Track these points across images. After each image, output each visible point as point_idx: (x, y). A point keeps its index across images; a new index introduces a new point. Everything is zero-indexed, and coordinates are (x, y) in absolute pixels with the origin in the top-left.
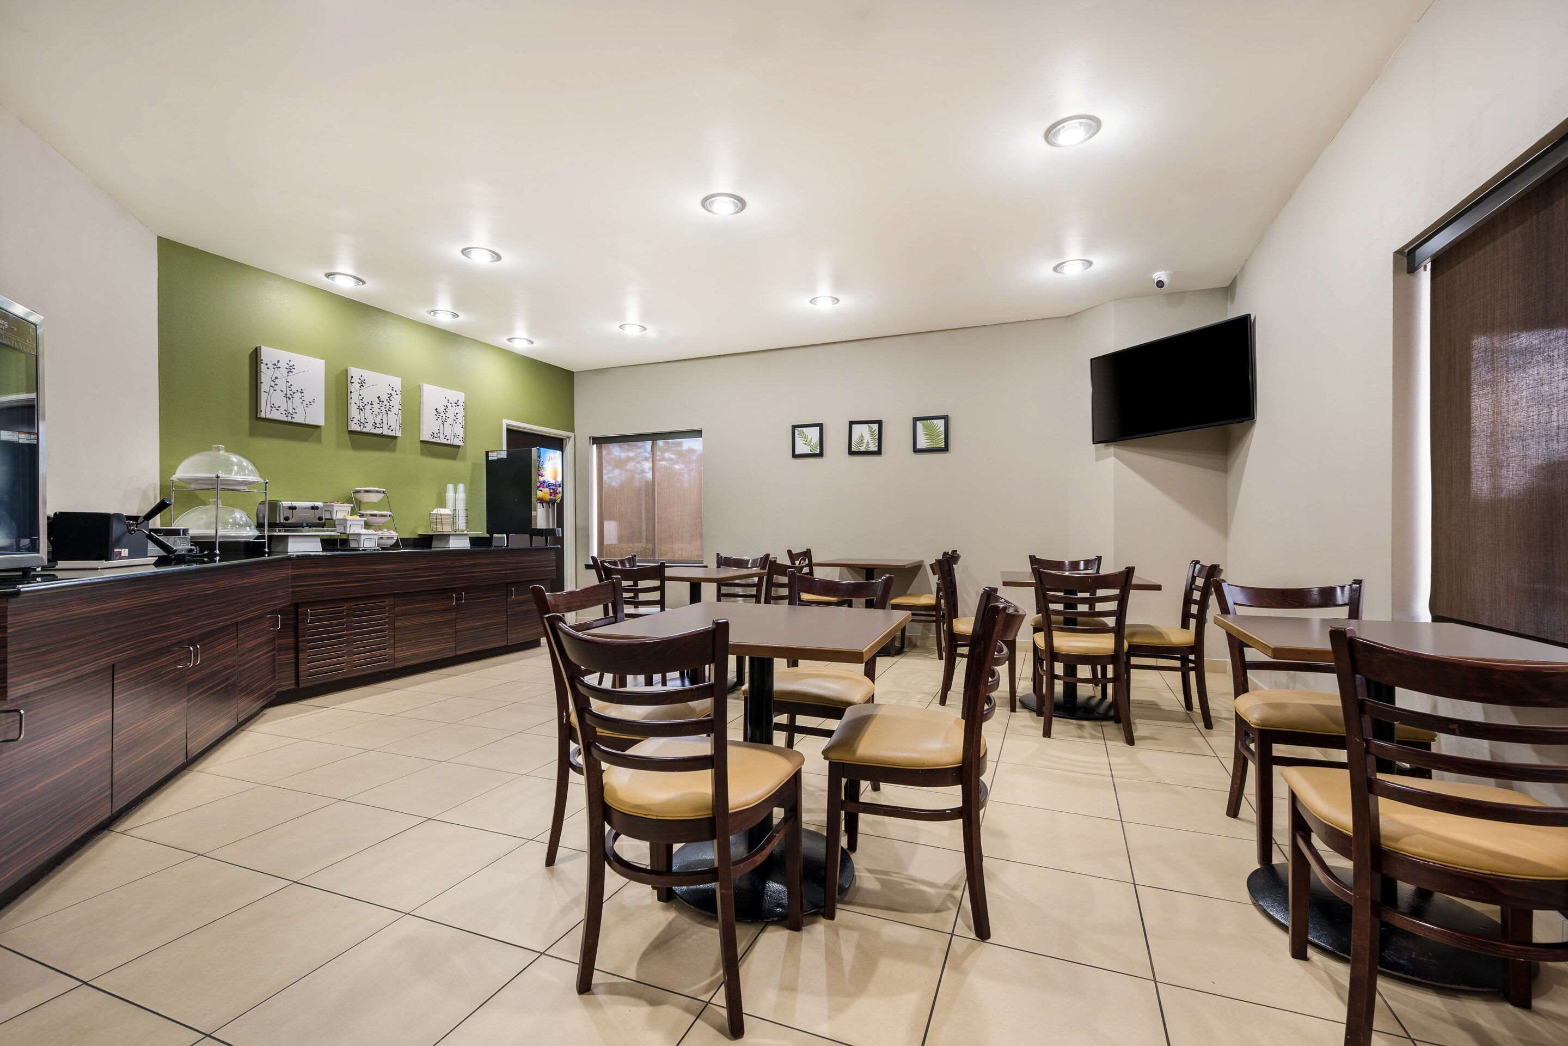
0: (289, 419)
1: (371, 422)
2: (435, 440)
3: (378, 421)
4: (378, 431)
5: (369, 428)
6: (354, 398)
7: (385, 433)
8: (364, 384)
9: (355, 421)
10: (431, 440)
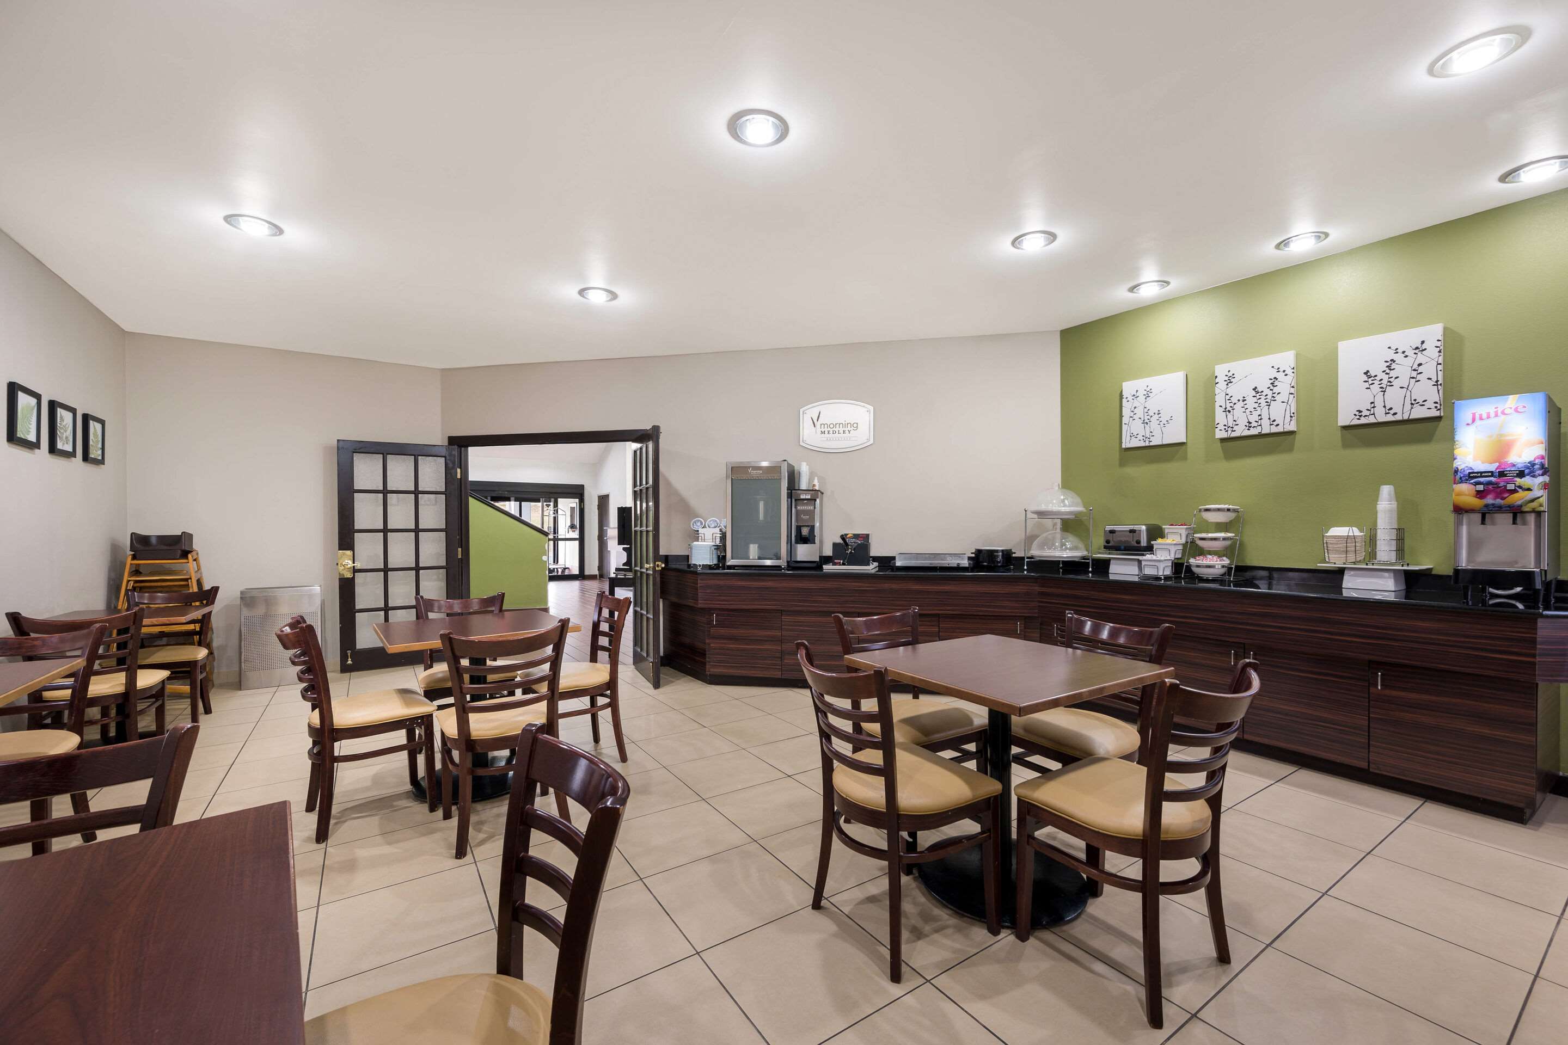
0: (1147, 444)
1: (1242, 422)
2: (1363, 421)
3: (1253, 418)
4: (1254, 432)
5: (1240, 431)
6: (1220, 400)
7: (1266, 430)
8: (1232, 380)
9: (1221, 426)
10: (1356, 422)
